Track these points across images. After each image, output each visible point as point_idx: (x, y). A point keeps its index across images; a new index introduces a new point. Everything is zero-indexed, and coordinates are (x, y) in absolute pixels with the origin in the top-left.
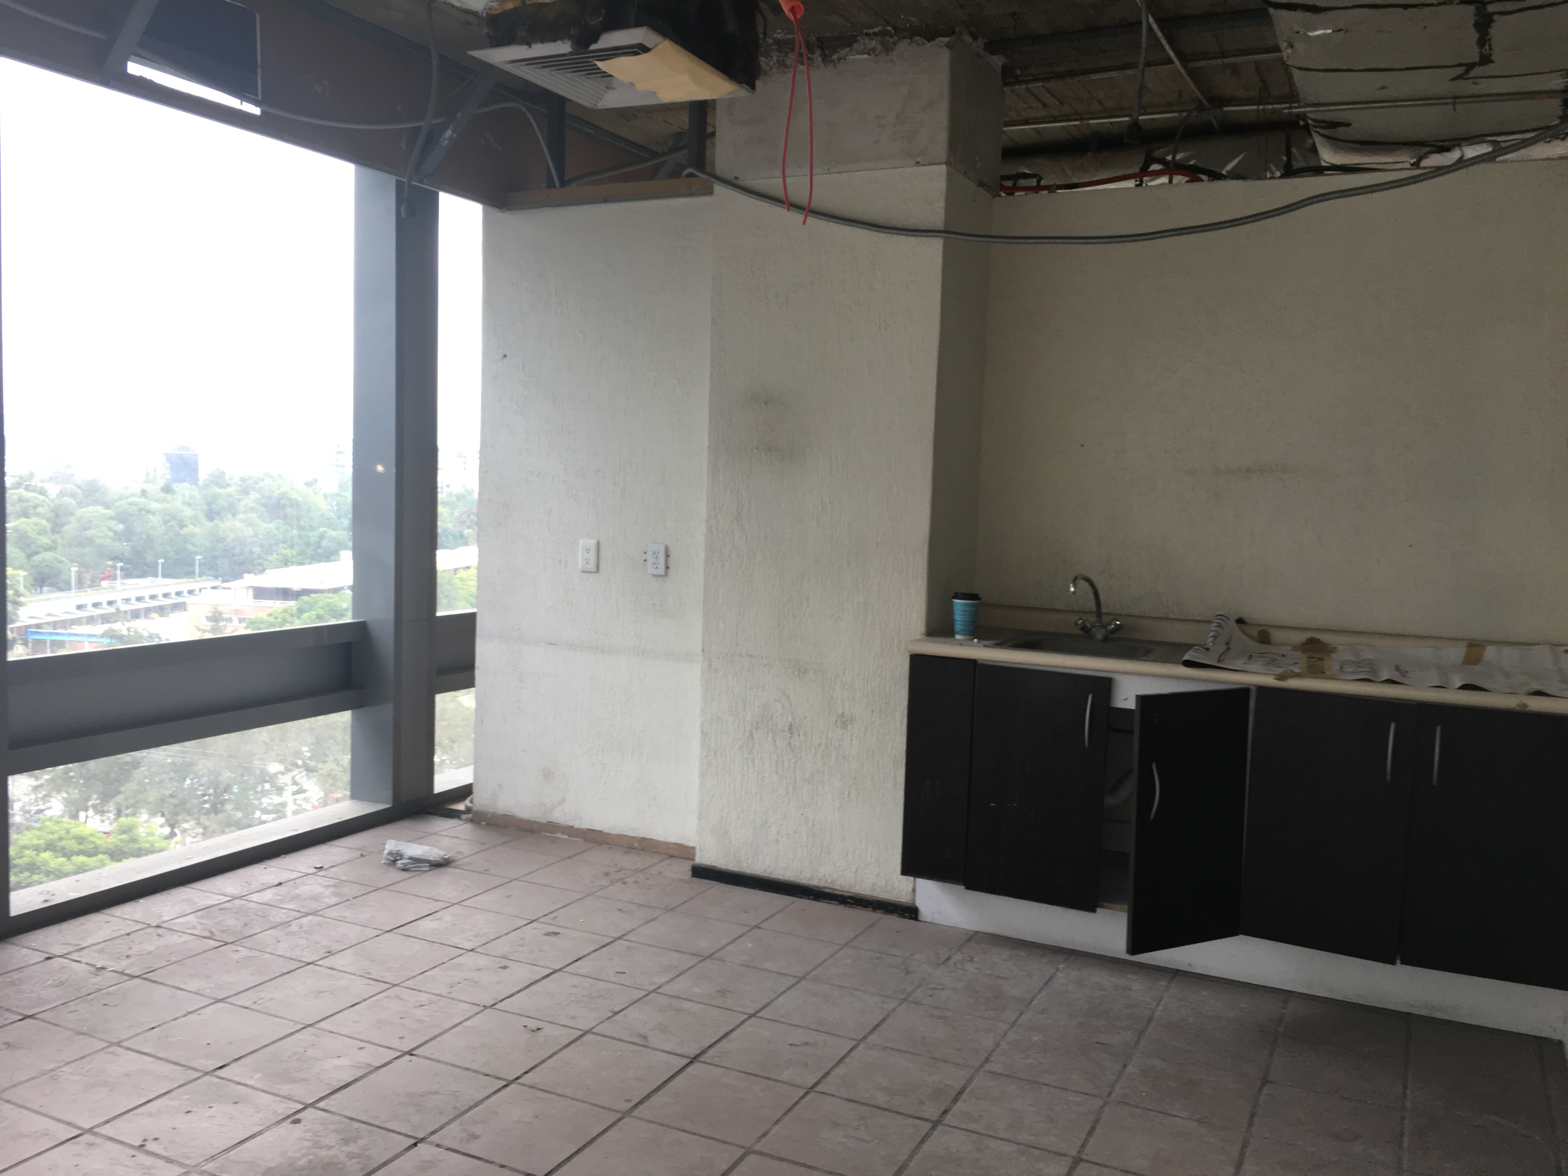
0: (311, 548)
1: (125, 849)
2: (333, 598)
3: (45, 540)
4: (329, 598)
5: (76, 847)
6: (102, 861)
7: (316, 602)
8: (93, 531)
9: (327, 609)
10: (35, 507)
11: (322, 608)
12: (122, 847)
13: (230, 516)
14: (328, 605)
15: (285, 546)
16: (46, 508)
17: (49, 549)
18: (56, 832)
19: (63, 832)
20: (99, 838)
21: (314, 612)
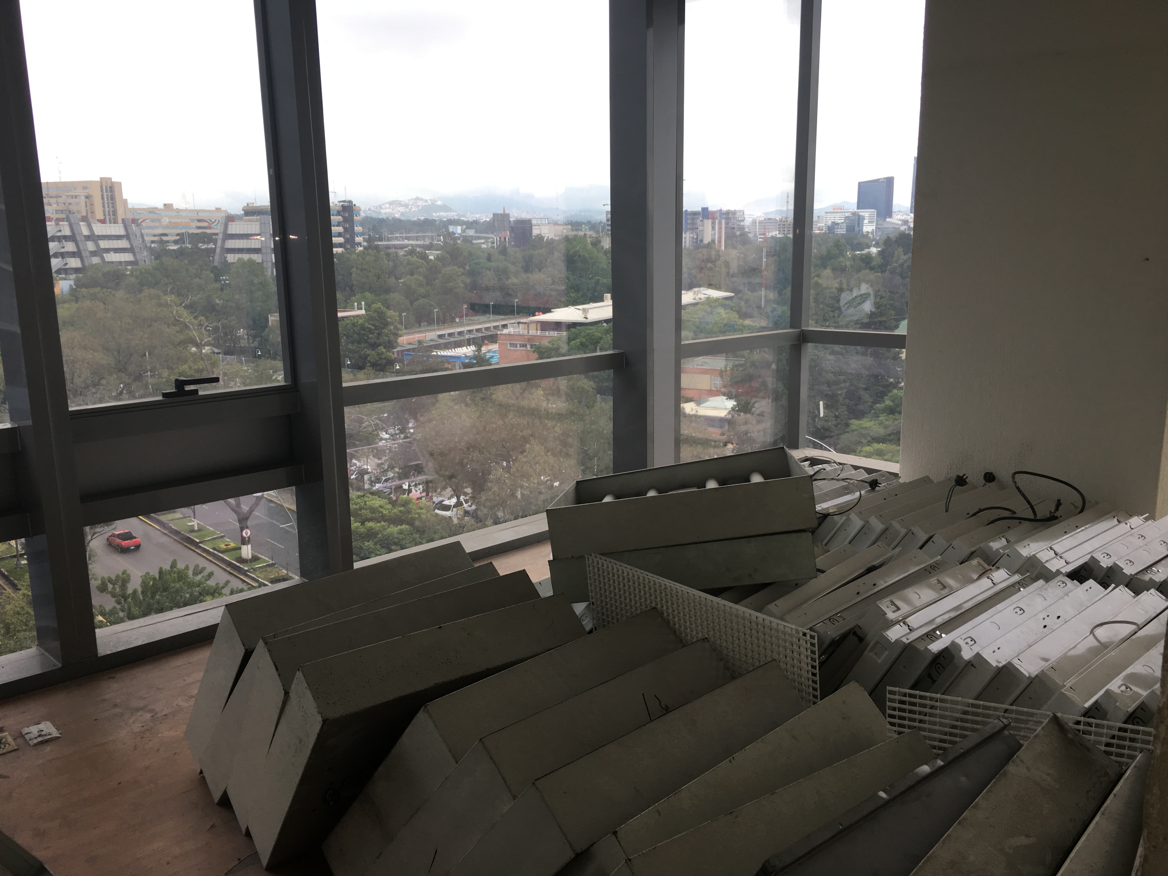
0: (590, 291)
1: (403, 518)
2: (592, 329)
3: (422, 290)
4: (590, 330)
5: (370, 515)
6: (383, 526)
7: (580, 333)
8: (451, 284)
9: (588, 338)
10: (417, 268)
11: (584, 337)
12: (401, 516)
13: (537, 270)
14: (588, 335)
15: (573, 291)
16: (424, 268)
17: (424, 297)
18: (359, 503)
19: (363, 504)
20: (386, 509)
21: (578, 340)
